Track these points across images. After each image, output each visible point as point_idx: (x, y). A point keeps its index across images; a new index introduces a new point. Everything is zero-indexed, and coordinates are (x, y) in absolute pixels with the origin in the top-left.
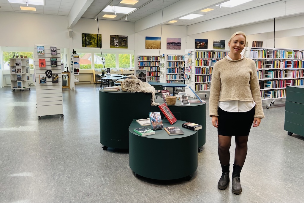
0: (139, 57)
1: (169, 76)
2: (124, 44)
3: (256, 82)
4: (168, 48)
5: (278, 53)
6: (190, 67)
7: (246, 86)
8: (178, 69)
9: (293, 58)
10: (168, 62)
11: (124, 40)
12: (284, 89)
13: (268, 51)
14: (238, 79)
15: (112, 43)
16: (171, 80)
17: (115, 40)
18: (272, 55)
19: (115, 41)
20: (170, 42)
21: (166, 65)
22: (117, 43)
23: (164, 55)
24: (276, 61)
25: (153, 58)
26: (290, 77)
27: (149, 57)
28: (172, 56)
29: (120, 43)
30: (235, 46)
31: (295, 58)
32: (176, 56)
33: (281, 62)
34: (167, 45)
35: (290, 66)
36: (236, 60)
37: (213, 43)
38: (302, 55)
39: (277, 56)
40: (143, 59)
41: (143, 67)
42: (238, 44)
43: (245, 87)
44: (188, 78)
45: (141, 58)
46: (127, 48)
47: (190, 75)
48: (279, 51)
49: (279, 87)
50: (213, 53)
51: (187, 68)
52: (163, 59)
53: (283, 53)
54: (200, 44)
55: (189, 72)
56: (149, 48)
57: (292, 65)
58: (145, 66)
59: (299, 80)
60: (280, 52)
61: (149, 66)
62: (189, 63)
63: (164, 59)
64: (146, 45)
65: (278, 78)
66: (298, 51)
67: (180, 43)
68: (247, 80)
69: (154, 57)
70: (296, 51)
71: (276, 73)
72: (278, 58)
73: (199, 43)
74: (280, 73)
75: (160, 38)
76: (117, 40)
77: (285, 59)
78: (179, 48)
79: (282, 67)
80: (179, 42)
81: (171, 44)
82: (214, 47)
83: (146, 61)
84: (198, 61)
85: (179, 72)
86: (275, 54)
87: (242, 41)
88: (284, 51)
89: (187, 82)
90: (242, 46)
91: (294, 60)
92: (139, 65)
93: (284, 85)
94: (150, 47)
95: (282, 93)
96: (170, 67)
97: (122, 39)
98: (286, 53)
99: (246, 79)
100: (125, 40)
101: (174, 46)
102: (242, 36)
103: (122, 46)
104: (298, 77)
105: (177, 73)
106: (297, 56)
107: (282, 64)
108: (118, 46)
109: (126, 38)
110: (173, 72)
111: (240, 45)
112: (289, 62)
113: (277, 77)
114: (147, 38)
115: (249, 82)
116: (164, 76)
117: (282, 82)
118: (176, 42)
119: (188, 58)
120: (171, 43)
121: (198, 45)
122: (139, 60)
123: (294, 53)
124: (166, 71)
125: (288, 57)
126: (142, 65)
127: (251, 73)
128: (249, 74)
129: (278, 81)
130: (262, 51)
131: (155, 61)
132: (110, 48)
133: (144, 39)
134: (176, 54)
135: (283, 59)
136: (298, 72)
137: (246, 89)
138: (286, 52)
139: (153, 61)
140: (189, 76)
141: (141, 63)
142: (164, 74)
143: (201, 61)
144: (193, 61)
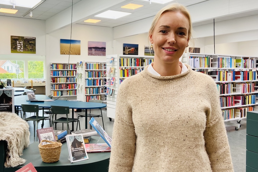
0: (52, 65)
1: (88, 90)
2: (31, 48)
3: (220, 132)
4: (90, 54)
5: (224, 61)
6: (113, 79)
7: (196, 146)
8: (100, 81)
9: (242, 67)
10: (87, 71)
11: (30, 42)
12: (233, 108)
13: (212, 59)
14: (176, 128)
15: (14, 47)
16: (91, 94)
17: (18, 42)
18: (216, 64)
19: (18, 44)
20: (92, 46)
21: (85, 75)
22: (21, 46)
23: (81, 62)
24: (222, 71)
25: (71, 67)
26: (240, 92)
27: (64, 65)
28: (91, 63)
29: (25, 47)
30: (164, 42)
31: (244, 67)
32: (98, 63)
33: (228, 73)
34: (88, 50)
35: (239, 77)
36: (169, 77)
37: (145, 49)
38: (252, 64)
39: (222, 65)
40: (57, 68)
41: (57, 77)
42: (171, 37)
43: (195, 150)
44: (111, 93)
45: (54, 66)
46: (35, 53)
47: (113, 90)
48: (225, 59)
49: (226, 106)
50: (143, 61)
51: (109, 79)
52: (80, 68)
53: (230, 61)
54: (129, 50)
55: (112, 86)
56: (65, 54)
57: (241, 76)
58: (60, 76)
59: (250, 96)
60: (227, 59)
61: (65, 76)
62: (111, 73)
63: (82, 67)
64: (61, 50)
65: (226, 94)
66: (247, 58)
67: (105, 48)
68: (199, 132)
69: (72, 65)
70: (245, 58)
71: (222, 86)
72: (225, 68)
73: (128, 48)
74: (228, 87)
75: (79, 41)
76: (20, 43)
77: (232, 68)
78: (104, 55)
79: (230, 79)
80: (103, 46)
81: (93, 50)
82: (146, 53)
83: (61, 70)
84: (124, 71)
85: (101, 84)
86: (220, 63)
87: (181, 28)
88: (231, 59)
89: (110, 99)
90: (183, 40)
91: (243, 70)
92: (51, 74)
93: (233, 103)
94: (66, 52)
95: (230, 114)
96: (90, 78)
97: (28, 42)
98: (234, 61)
99: (197, 129)
100: (33, 42)
101: (97, 52)
102: (180, 16)
103: (28, 51)
104: (249, 92)
105: (99, 86)
106: (247, 65)
107: (230, 75)
108: (22, 51)
109: (34, 40)
110: (94, 85)
111: (176, 38)
112: (238, 73)
113: (224, 93)
114: (62, 41)
115: (203, 137)
116: (81, 90)
117: (231, 98)
118: (100, 47)
119: (111, 67)
120: (93, 48)
121: (127, 51)
122: (52, 69)
123: (243, 61)
124: (85, 83)
125: (237, 66)
126: (55, 75)
127: (207, 112)
128: (204, 114)
129: (225, 98)
130: (204, 58)
131: (73, 70)
132: (11, 52)
133: (59, 41)
134: (98, 62)
135: (230, 68)
136: (249, 85)
137: (197, 155)
138: (234, 59)
139: (70, 70)
140: (111, 91)
141: (54, 72)
142: (82, 87)
143: (127, 70)
144: (116, 71)
